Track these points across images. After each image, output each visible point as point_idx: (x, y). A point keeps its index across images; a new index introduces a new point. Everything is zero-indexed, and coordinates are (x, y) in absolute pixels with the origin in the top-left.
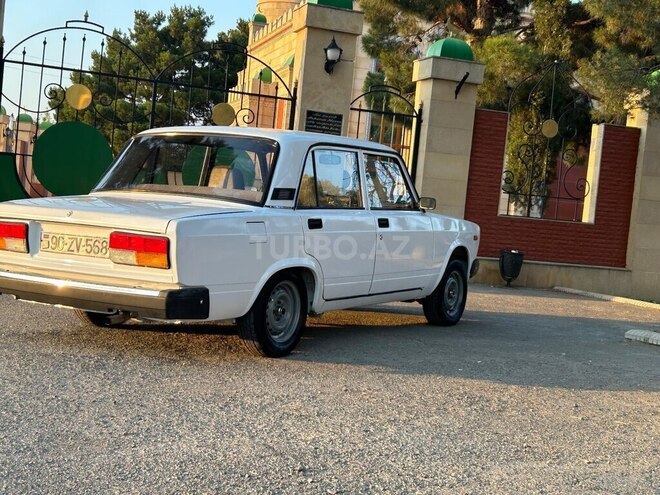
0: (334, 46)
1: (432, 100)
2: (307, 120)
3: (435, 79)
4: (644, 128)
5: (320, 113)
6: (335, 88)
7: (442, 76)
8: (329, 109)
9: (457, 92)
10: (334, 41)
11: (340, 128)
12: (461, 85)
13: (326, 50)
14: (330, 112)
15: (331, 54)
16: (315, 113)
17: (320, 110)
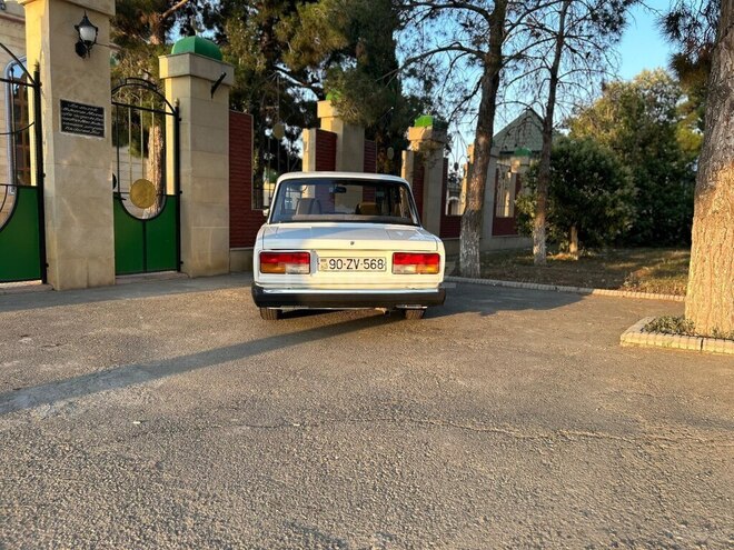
0: (86, 23)
1: (192, 97)
2: (62, 111)
3: (193, 76)
4: (340, 132)
5: (77, 104)
6: (90, 75)
7: (199, 74)
8: (87, 100)
9: (213, 92)
10: (86, 17)
11: (102, 123)
12: (216, 86)
13: (77, 28)
14: (89, 104)
15: (85, 33)
16: (71, 103)
17: (77, 101)
